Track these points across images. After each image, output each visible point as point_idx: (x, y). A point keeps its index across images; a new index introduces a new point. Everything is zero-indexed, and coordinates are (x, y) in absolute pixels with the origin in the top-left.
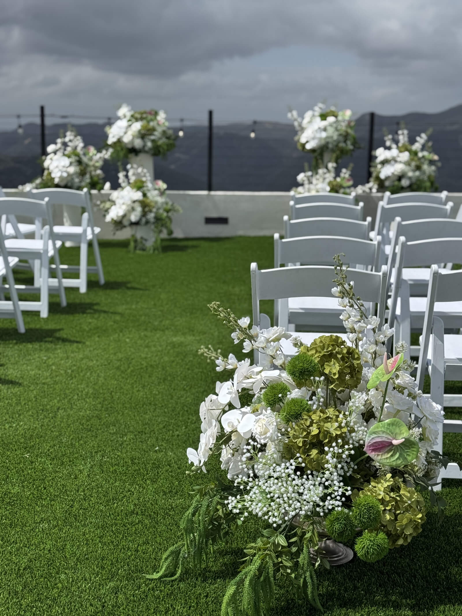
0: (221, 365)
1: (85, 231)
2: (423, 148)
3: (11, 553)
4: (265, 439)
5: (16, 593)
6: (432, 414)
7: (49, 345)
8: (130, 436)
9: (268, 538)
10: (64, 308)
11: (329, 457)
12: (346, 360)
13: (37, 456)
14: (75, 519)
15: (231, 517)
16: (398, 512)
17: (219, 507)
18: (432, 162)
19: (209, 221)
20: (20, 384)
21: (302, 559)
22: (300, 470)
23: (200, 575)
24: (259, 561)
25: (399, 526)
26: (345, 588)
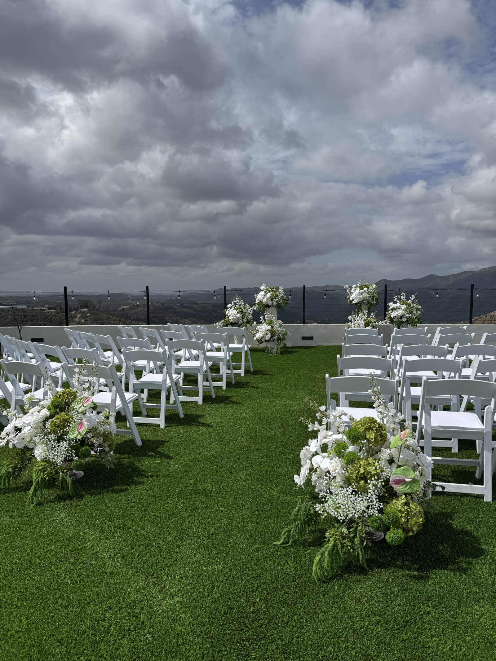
0: (311, 427)
1: (244, 347)
2: (413, 302)
3: (205, 524)
4: (335, 473)
5: (208, 548)
6: (426, 463)
7: (226, 405)
8: (265, 458)
9: (338, 528)
10: (234, 384)
11: (370, 486)
12: (378, 431)
13: (219, 468)
14: (238, 506)
15: (317, 514)
16: (409, 517)
17: (311, 508)
18: (418, 310)
19: (304, 338)
20: (212, 426)
21: (357, 540)
22: (355, 492)
23: (301, 544)
24: (333, 542)
25: (410, 525)
26: (380, 556)
